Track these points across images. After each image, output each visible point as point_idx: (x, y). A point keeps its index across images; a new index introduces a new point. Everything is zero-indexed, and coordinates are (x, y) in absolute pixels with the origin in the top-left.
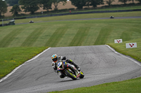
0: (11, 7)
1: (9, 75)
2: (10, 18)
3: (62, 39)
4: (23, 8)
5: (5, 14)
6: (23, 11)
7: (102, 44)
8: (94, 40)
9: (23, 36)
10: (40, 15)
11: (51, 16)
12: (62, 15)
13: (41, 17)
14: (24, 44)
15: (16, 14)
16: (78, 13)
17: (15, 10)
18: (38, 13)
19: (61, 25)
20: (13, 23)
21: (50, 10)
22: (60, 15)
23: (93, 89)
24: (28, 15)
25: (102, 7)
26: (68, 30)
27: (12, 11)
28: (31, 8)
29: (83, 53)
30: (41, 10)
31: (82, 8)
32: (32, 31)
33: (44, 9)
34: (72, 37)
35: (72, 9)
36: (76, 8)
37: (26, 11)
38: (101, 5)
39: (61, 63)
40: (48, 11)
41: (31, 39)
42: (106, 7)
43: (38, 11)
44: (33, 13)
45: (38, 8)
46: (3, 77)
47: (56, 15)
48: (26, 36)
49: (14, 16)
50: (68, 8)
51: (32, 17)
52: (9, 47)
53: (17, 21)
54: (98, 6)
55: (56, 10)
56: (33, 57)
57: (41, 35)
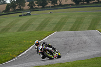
0: (28, 3)
1: (27, 51)
2: (28, 10)
3: (65, 26)
4: (37, 3)
5: (24, 8)
6: (36, 5)
7: (93, 29)
8: (87, 27)
9: (37, 23)
10: (49, 8)
11: (57, 9)
12: (65, 8)
13: (50, 9)
14: (37, 29)
15: (32, 7)
16: (76, 7)
17: (31, 5)
18: (47, 7)
19: (63, 16)
20: (29, 14)
21: (56, 5)
22: (63, 8)
23: (87, 62)
24: (40, 8)
25: (93, 3)
26: (69, 19)
27: (29, 5)
28: (42, 3)
29: (79, 36)
30: (50, 4)
31: (79, 3)
32: (43, 20)
33: (52, 4)
34: (72, 24)
35: (72, 4)
36: (74, 3)
37: (39, 5)
38: (93, 2)
39: (41, 47)
40: (55, 6)
41: (43, 26)
42: (96, 2)
43: (48, 5)
44: (44, 7)
45: (47, 3)
46: (23, 53)
47: (61, 8)
48: (39, 23)
49: (30, 8)
50: (69, 3)
51: (43, 10)
52: (27, 31)
53: (32, 13)
54: (90, 2)
55: (60, 5)
56: (44, 38)
57: (50, 23)
